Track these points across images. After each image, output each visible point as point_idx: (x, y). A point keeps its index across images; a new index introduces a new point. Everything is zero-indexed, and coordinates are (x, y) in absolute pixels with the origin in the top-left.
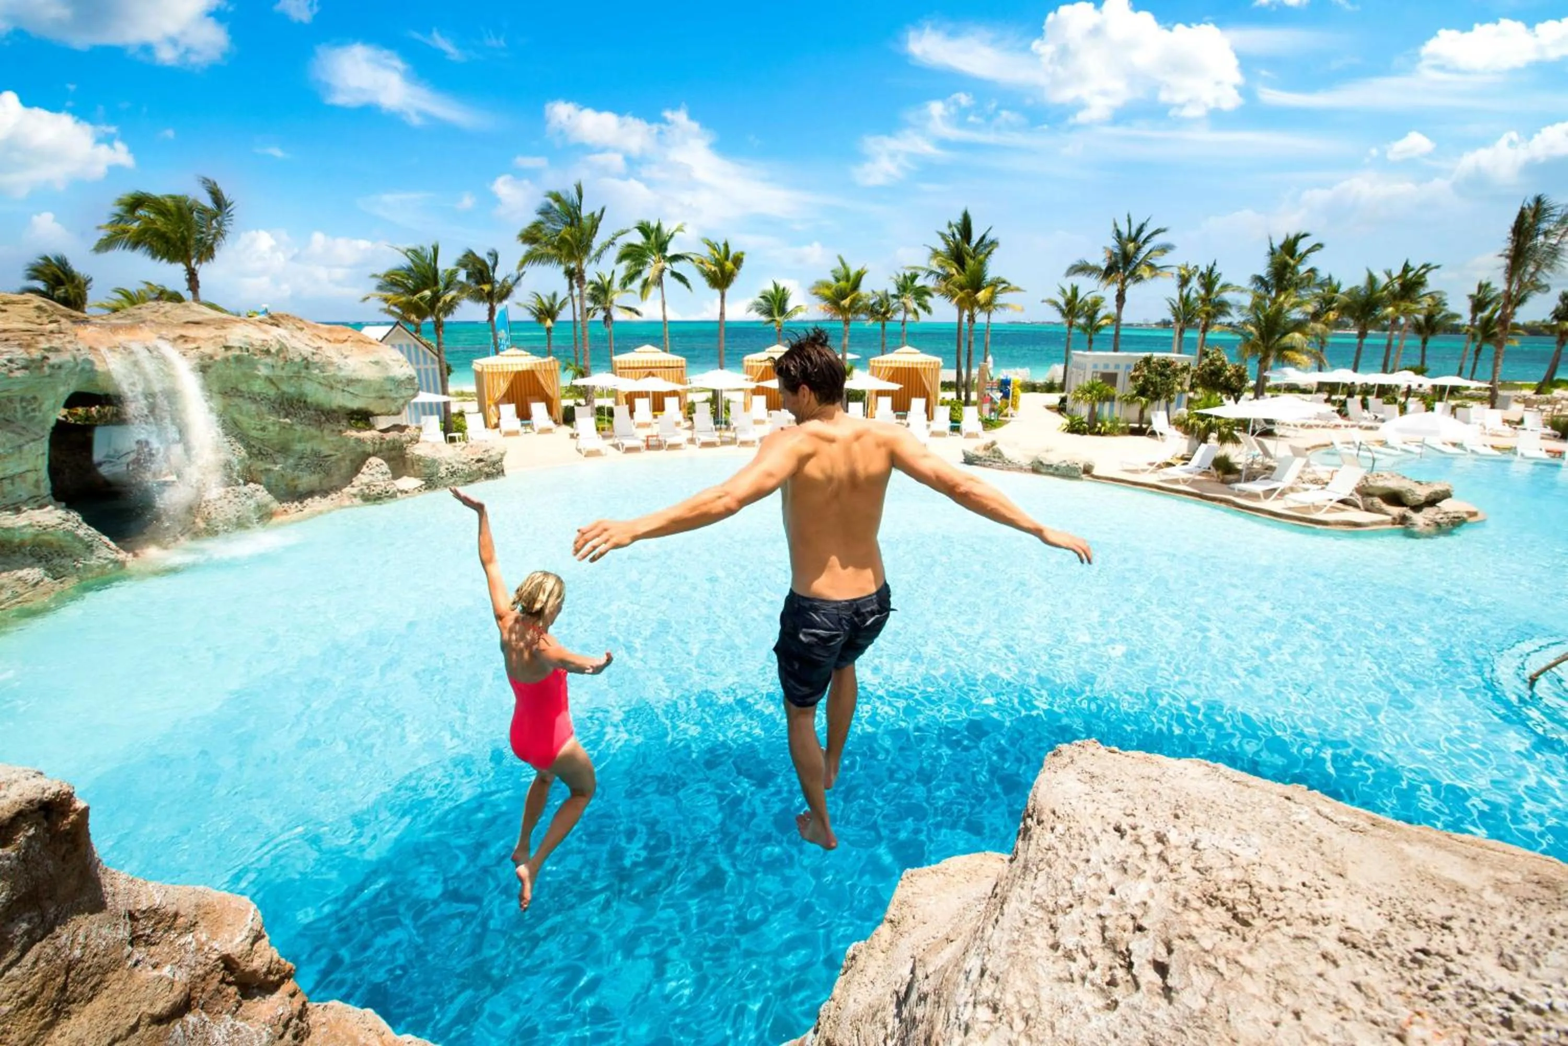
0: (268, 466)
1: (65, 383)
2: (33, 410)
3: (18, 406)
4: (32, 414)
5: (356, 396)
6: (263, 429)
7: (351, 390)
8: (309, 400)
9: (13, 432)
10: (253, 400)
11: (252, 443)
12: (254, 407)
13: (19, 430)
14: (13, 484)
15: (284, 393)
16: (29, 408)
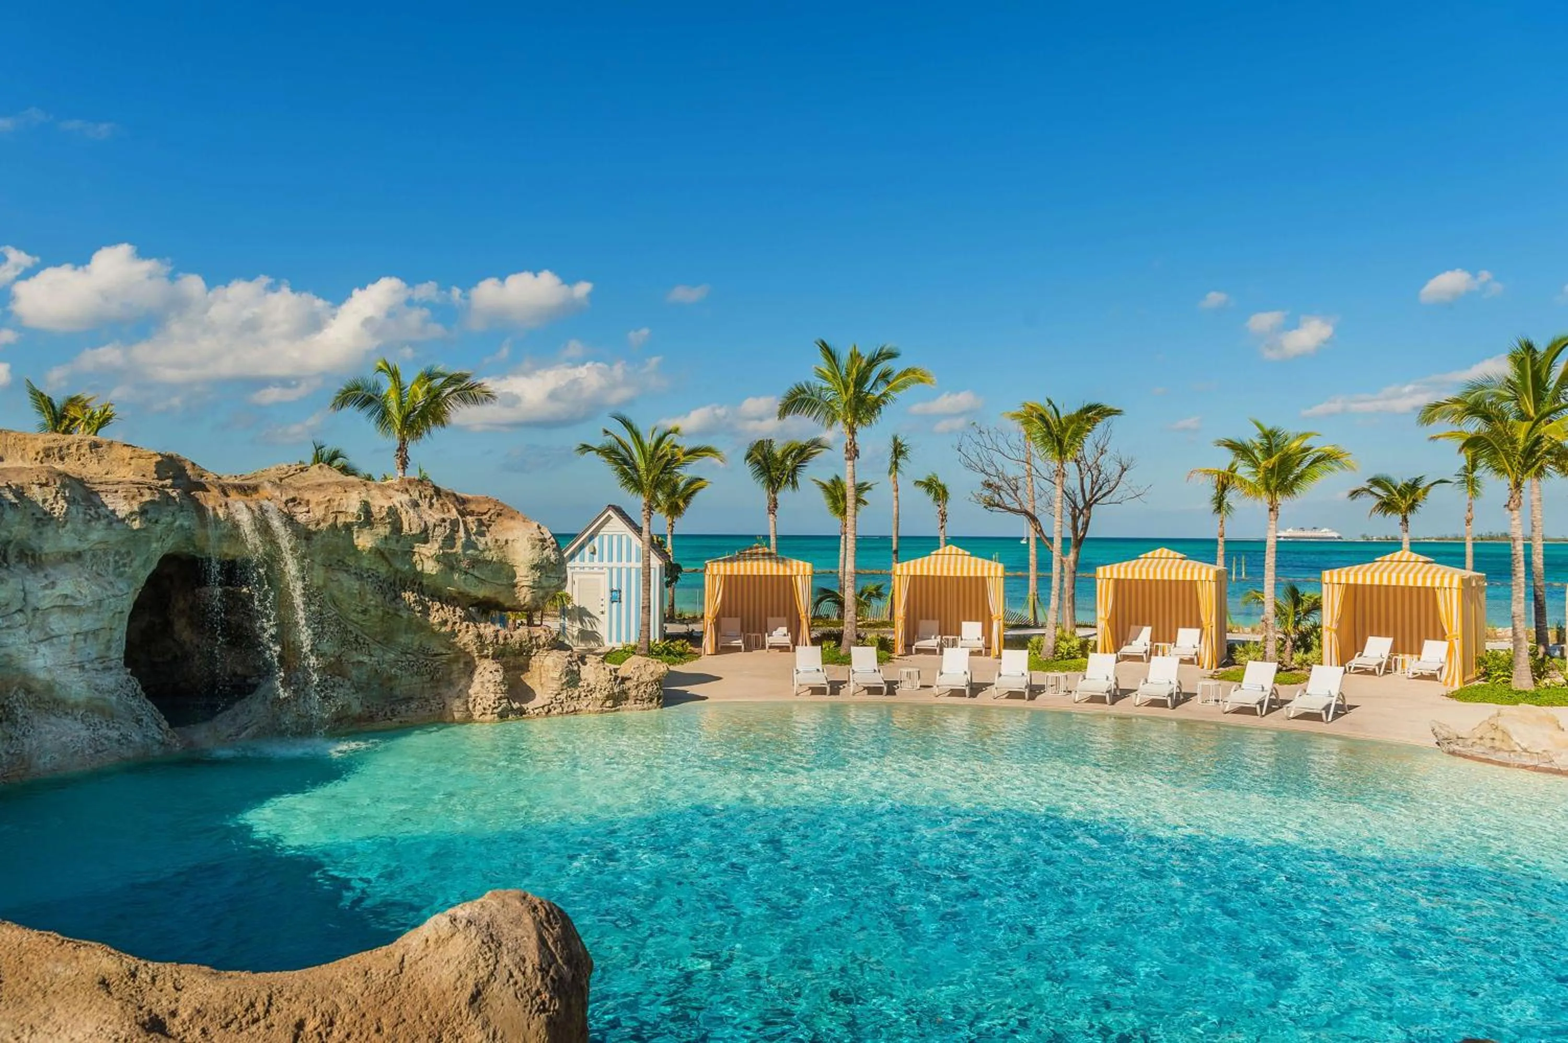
0: (361, 658)
1: (160, 539)
2: (124, 565)
3: (111, 559)
4: (122, 569)
5: (482, 581)
6: (365, 612)
7: (476, 573)
8: (425, 582)
9: (99, 585)
10: (359, 577)
11: (350, 628)
12: (357, 585)
13: (106, 585)
14: (85, 640)
15: (397, 571)
16: (121, 563)
